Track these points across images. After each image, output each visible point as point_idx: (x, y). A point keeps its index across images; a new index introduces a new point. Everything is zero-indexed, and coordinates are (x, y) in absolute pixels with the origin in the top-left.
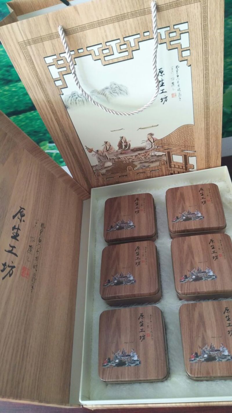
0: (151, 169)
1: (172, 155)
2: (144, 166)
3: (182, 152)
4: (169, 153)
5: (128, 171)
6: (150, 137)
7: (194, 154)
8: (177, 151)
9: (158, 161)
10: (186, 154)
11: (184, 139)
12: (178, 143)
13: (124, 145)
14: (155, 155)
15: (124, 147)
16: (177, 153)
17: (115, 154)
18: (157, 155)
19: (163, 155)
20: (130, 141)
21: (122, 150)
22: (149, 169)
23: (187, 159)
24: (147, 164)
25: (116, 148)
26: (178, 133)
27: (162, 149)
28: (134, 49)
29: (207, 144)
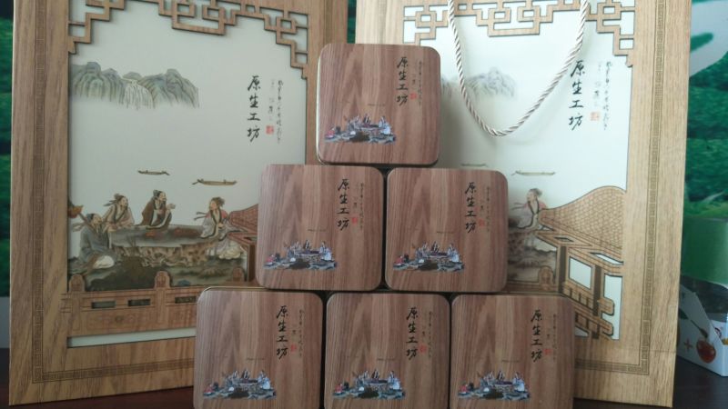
1: (570, 257)
3: (592, 256)
4: (564, 249)
6: (532, 198)
7: (617, 270)
8: (583, 251)
9: (537, 267)
10: (601, 265)
11: (601, 221)
12: (588, 229)
14: (534, 249)
16: (582, 256)
18: (538, 248)
19: (550, 251)
23: (602, 280)
26: (591, 203)
27: (550, 236)
28: (544, 20)
29: (650, 250)
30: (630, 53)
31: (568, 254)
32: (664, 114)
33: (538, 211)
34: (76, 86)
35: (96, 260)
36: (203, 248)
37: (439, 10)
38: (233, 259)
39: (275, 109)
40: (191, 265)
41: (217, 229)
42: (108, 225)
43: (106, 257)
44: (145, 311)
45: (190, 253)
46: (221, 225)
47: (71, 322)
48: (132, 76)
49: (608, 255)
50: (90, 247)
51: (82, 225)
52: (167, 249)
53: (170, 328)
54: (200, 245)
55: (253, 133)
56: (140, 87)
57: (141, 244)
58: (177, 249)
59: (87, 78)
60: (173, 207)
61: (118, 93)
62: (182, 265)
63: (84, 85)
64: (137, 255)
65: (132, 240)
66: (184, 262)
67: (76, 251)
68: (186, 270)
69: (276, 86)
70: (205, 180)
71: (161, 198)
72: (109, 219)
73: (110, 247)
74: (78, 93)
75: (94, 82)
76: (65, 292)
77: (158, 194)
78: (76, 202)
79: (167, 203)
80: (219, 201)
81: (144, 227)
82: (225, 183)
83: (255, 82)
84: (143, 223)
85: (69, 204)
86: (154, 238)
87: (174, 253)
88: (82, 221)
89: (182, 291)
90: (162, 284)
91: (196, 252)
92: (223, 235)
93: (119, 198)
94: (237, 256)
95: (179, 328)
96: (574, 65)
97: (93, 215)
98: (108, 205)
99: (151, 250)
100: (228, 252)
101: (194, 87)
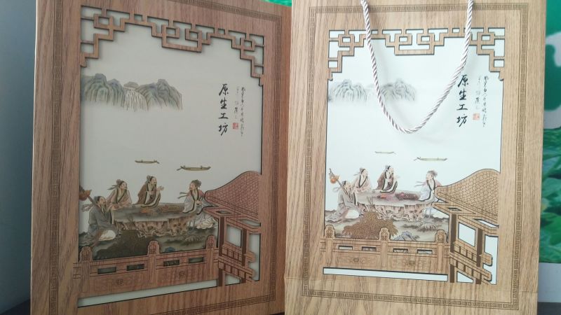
0: (418, 246)
1: (459, 223)
2: (409, 236)
3: (476, 221)
4: (454, 217)
5: (380, 238)
6: (430, 178)
7: (494, 232)
8: (469, 218)
9: (434, 230)
10: (482, 228)
11: (482, 195)
12: (473, 201)
13: (387, 183)
14: (432, 217)
15: (386, 185)
16: (468, 221)
17: (370, 196)
18: (435, 216)
19: (444, 218)
20: (399, 177)
21: (382, 191)
22: (415, 245)
23: (483, 239)
24: (414, 233)
25: (373, 184)
26: (475, 182)
27: (444, 207)
28: (438, 44)
29: (518, 216)
30: (502, 71)
31: (458, 221)
32: (527, 115)
33: (434, 188)
34: (87, 93)
35: (101, 234)
36: (185, 221)
37: (357, 34)
38: (207, 229)
39: (239, 110)
40: (175, 235)
41: (196, 205)
42: (111, 205)
43: (109, 231)
44: (140, 273)
45: (175, 226)
46: (198, 202)
47: (81, 286)
48: (131, 85)
49: (487, 221)
50: (96, 223)
51: (90, 206)
52: (157, 223)
53: (159, 287)
54: (182, 218)
55: (223, 129)
56: (137, 94)
57: (136, 220)
58: (165, 222)
59: (95, 86)
60: (162, 188)
61: (120, 99)
62: (169, 235)
63: (93, 92)
64: (133, 228)
65: (130, 216)
66: (170, 232)
67: (86, 228)
68: (172, 239)
69: (240, 92)
70: (187, 166)
71: (152, 182)
72: (112, 200)
73: (113, 223)
74: (88, 99)
75: (100, 90)
76: (76, 261)
77: (150, 179)
78: (86, 188)
79: (158, 186)
80: (197, 183)
81: (139, 205)
82: (202, 168)
83: (225, 88)
84: (138, 203)
85: (81, 189)
86: (147, 215)
87: (162, 226)
88: (90, 203)
89: (169, 256)
90: (154, 252)
91: (180, 225)
92: (200, 209)
93: (120, 183)
94: (210, 227)
95: (167, 286)
96: (461, 78)
97: (99, 197)
98: (111, 189)
99: (144, 224)
100: (204, 223)
101: (178, 93)
